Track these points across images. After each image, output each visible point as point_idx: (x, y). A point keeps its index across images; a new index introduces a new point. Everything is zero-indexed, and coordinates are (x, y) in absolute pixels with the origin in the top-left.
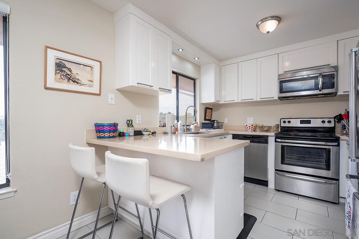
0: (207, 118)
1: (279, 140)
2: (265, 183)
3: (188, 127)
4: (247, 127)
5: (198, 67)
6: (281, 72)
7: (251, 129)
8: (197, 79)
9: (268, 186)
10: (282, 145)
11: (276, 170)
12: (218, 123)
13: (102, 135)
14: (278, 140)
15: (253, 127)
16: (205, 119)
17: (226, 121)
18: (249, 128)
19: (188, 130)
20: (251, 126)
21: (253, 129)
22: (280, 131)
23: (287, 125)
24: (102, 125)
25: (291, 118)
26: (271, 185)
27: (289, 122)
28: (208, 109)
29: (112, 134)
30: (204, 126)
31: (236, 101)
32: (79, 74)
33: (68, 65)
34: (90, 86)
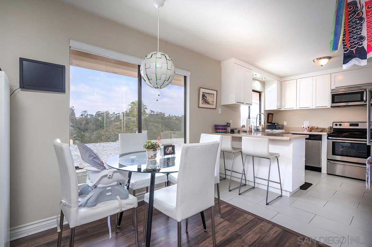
0: (269, 121)
1: (331, 138)
2: (319, 170)
3: (257, 128)
4: (303, 128)
5: (263, 83)
6: (333, 88)
7: (307, 130)
8: (262, 92)
9: (321, 172)
10: (332, 142)
11: (328, 159)
12: (278, 125)
13: (218, 131)
14: (329, 138)
15: (309, 128)
16: (268, 122)
17: (285, 123)
18: (305, 129)
19: (258, 130)
20: (307, 128)
21: (309, 130)
22: (332, 131)
23: (338, 127)
24: (219, 126)
25: (342, 122)
26: (324, 170)
27: (340, 125)
28: (270, 115)
29: (223, 131)
30: (269, 127)
31: (295, 108)
32: (209, 99)
33: (206, 95)
34: (213, 105)
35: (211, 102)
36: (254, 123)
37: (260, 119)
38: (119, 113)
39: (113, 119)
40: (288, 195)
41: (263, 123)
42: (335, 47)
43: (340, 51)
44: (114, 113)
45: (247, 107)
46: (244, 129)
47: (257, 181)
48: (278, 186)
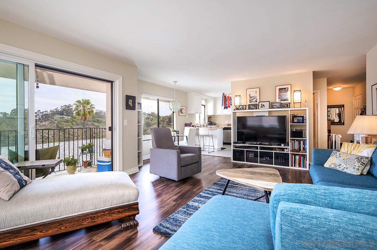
4: (225, 125)
5: (206, 101)
8: (205, 105)
12: (214, 123)
15: (228, 125)
16: (209, 122)
17: (217, 122)
19: (204, 126)
24: (187, 124)
28: (210, 117)
29: (189, 126)
30: (209, 125)
31: (221, 114)
32: (183, 111)
33: (182, 109)
34: (184, 114)
35: (184, 113)
36: (202, 122)
37: (205, 120)
38: (46, 111)
39: (38, 118)
40: (216, 150)
41: (206, 122)
42: (222, 106)
43: (223, 107)
44: (39, 111)
45: (198, 114)
46: (198, 125)
47: (205, 147)
48: (213, 147)
